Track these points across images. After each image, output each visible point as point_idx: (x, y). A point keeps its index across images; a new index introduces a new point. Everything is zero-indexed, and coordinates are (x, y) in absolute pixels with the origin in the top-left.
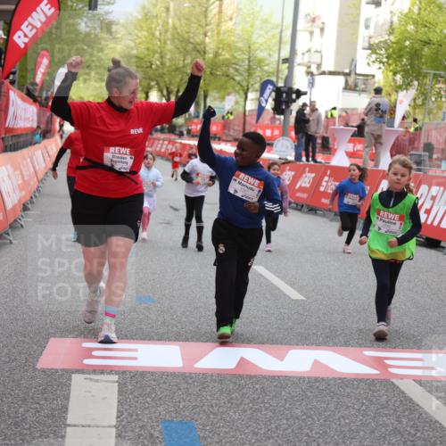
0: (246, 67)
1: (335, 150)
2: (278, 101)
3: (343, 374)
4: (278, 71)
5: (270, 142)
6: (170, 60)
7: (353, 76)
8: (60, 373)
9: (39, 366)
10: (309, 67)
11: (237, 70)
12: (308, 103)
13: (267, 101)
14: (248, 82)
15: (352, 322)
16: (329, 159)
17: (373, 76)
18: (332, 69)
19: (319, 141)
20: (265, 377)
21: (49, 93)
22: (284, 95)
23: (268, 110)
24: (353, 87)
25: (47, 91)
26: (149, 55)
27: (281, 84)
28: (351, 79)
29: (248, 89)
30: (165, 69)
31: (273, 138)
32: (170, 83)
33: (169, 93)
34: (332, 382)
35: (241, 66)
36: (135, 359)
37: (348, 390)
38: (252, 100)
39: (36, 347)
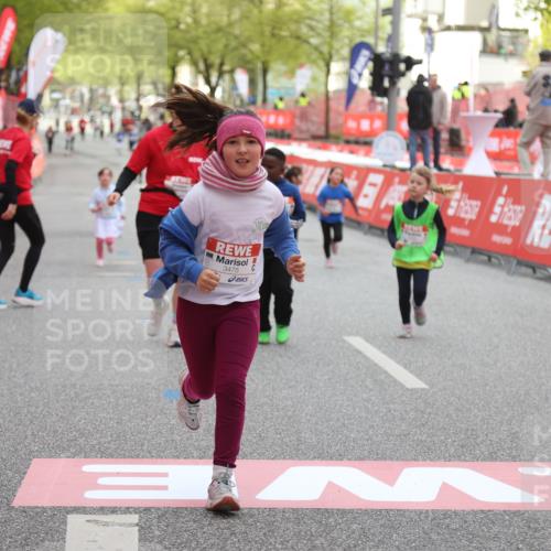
0: (327, 23)
1: (470, 149)
2: (377, 76)
3: (487, 503)
4: (376, 28)
5: (368, 139)
6: (208, 15)
7: (494, 31)
8: (49, 512)
9: (16, 503)
10: (425, 20)
11: (312, 28)
12: (426, 76)
13: (360, 75)
14: (331, 47)
15: (501, 423)
16: (461, 164)
17: (526, 31)
18: (461, 22)
19: (445, 136)
20: (366, 512)
21: (22, 73)
22: (387, 67)
23: (363, 90)
24: (495, 48)
25: (18, 70)
26: (173, 8)
27: (381, 49)
28: (492, 37)
29: (331, 57)
30: (200, 31)
31: (373, 133)
32: (210, 52)
33: (208, 67)
34: (470, 518)
35: (318, 21)
36: (165, 488)
37: (496, 529)
38: (339, 74)
39: (10, 474)
